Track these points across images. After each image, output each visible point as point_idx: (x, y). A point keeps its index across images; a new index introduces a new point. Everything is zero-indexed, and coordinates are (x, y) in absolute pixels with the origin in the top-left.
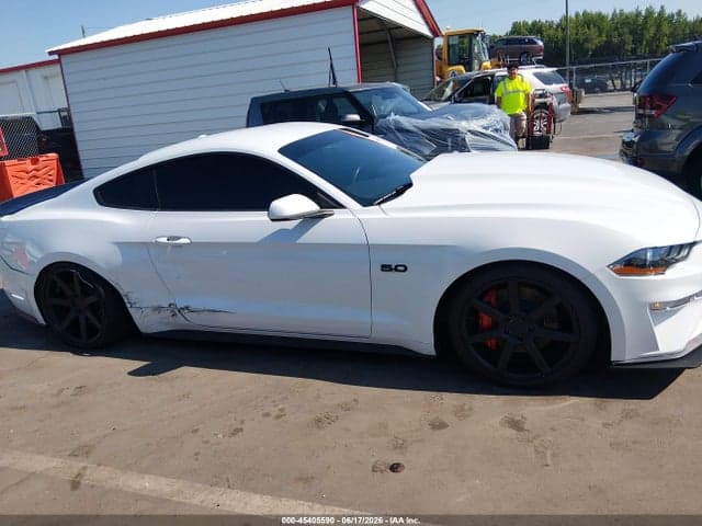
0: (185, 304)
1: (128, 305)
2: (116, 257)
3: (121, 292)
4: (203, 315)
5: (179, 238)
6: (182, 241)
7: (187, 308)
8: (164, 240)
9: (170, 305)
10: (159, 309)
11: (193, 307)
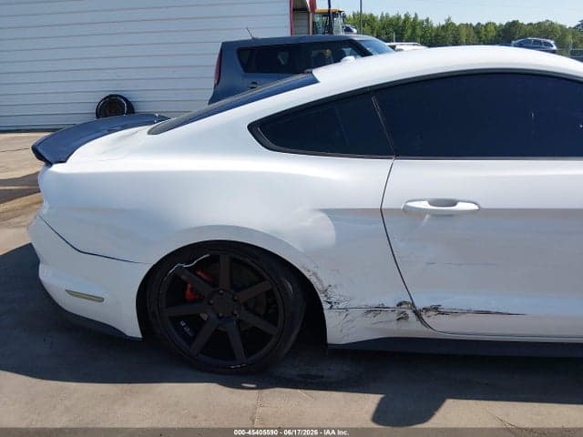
0: (435, 304)
1: (326, 306)
2: (326, 232)
3: (318, 286)
4: (462, 318)
5: (454, 202)
6: (461, 206)
7: (436, 308)
8: (425, 205)
10: (378, 310)
11: (446, 304)
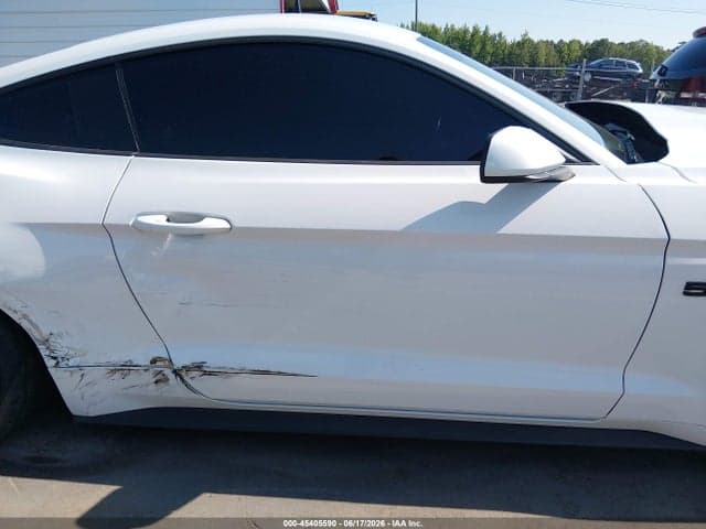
0: (198, 360)
1: (50, 363)
4: (237, 380)
5: (199, 218)
6: (207, 223)
7: (199, 367)
8: (161, 220)
9: (154, 361)
10: (126, 368)
11: (212, 362)
